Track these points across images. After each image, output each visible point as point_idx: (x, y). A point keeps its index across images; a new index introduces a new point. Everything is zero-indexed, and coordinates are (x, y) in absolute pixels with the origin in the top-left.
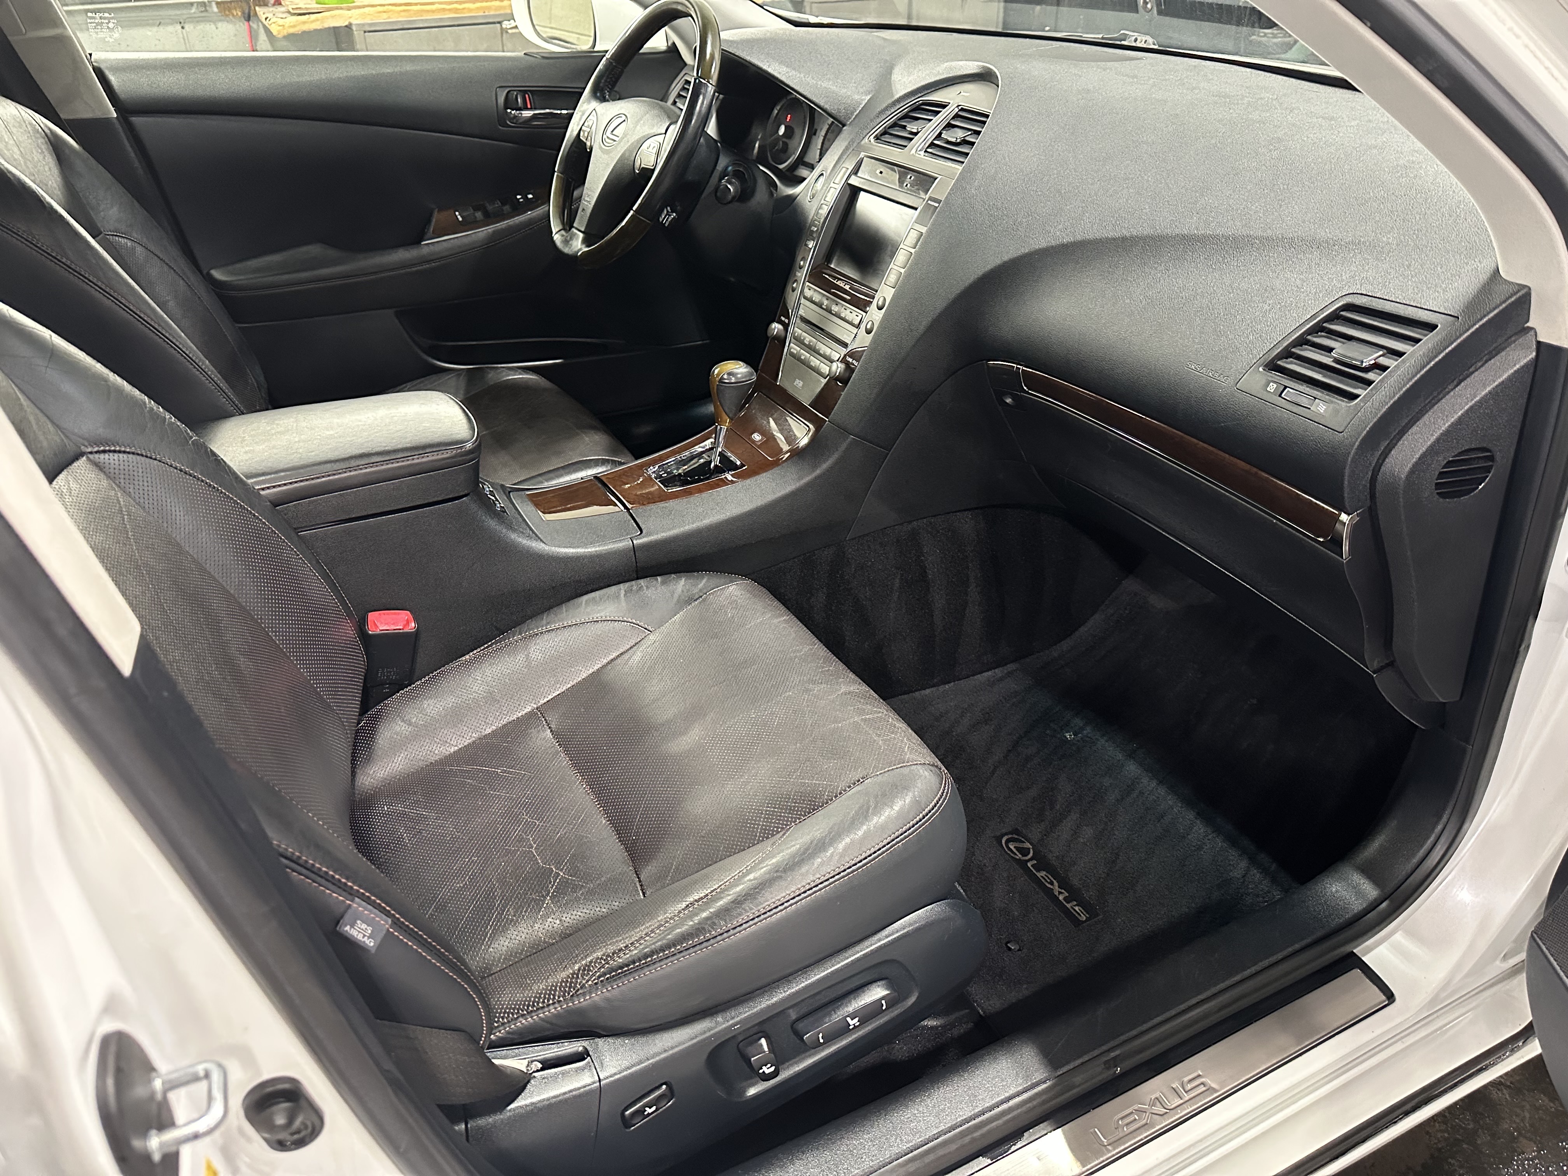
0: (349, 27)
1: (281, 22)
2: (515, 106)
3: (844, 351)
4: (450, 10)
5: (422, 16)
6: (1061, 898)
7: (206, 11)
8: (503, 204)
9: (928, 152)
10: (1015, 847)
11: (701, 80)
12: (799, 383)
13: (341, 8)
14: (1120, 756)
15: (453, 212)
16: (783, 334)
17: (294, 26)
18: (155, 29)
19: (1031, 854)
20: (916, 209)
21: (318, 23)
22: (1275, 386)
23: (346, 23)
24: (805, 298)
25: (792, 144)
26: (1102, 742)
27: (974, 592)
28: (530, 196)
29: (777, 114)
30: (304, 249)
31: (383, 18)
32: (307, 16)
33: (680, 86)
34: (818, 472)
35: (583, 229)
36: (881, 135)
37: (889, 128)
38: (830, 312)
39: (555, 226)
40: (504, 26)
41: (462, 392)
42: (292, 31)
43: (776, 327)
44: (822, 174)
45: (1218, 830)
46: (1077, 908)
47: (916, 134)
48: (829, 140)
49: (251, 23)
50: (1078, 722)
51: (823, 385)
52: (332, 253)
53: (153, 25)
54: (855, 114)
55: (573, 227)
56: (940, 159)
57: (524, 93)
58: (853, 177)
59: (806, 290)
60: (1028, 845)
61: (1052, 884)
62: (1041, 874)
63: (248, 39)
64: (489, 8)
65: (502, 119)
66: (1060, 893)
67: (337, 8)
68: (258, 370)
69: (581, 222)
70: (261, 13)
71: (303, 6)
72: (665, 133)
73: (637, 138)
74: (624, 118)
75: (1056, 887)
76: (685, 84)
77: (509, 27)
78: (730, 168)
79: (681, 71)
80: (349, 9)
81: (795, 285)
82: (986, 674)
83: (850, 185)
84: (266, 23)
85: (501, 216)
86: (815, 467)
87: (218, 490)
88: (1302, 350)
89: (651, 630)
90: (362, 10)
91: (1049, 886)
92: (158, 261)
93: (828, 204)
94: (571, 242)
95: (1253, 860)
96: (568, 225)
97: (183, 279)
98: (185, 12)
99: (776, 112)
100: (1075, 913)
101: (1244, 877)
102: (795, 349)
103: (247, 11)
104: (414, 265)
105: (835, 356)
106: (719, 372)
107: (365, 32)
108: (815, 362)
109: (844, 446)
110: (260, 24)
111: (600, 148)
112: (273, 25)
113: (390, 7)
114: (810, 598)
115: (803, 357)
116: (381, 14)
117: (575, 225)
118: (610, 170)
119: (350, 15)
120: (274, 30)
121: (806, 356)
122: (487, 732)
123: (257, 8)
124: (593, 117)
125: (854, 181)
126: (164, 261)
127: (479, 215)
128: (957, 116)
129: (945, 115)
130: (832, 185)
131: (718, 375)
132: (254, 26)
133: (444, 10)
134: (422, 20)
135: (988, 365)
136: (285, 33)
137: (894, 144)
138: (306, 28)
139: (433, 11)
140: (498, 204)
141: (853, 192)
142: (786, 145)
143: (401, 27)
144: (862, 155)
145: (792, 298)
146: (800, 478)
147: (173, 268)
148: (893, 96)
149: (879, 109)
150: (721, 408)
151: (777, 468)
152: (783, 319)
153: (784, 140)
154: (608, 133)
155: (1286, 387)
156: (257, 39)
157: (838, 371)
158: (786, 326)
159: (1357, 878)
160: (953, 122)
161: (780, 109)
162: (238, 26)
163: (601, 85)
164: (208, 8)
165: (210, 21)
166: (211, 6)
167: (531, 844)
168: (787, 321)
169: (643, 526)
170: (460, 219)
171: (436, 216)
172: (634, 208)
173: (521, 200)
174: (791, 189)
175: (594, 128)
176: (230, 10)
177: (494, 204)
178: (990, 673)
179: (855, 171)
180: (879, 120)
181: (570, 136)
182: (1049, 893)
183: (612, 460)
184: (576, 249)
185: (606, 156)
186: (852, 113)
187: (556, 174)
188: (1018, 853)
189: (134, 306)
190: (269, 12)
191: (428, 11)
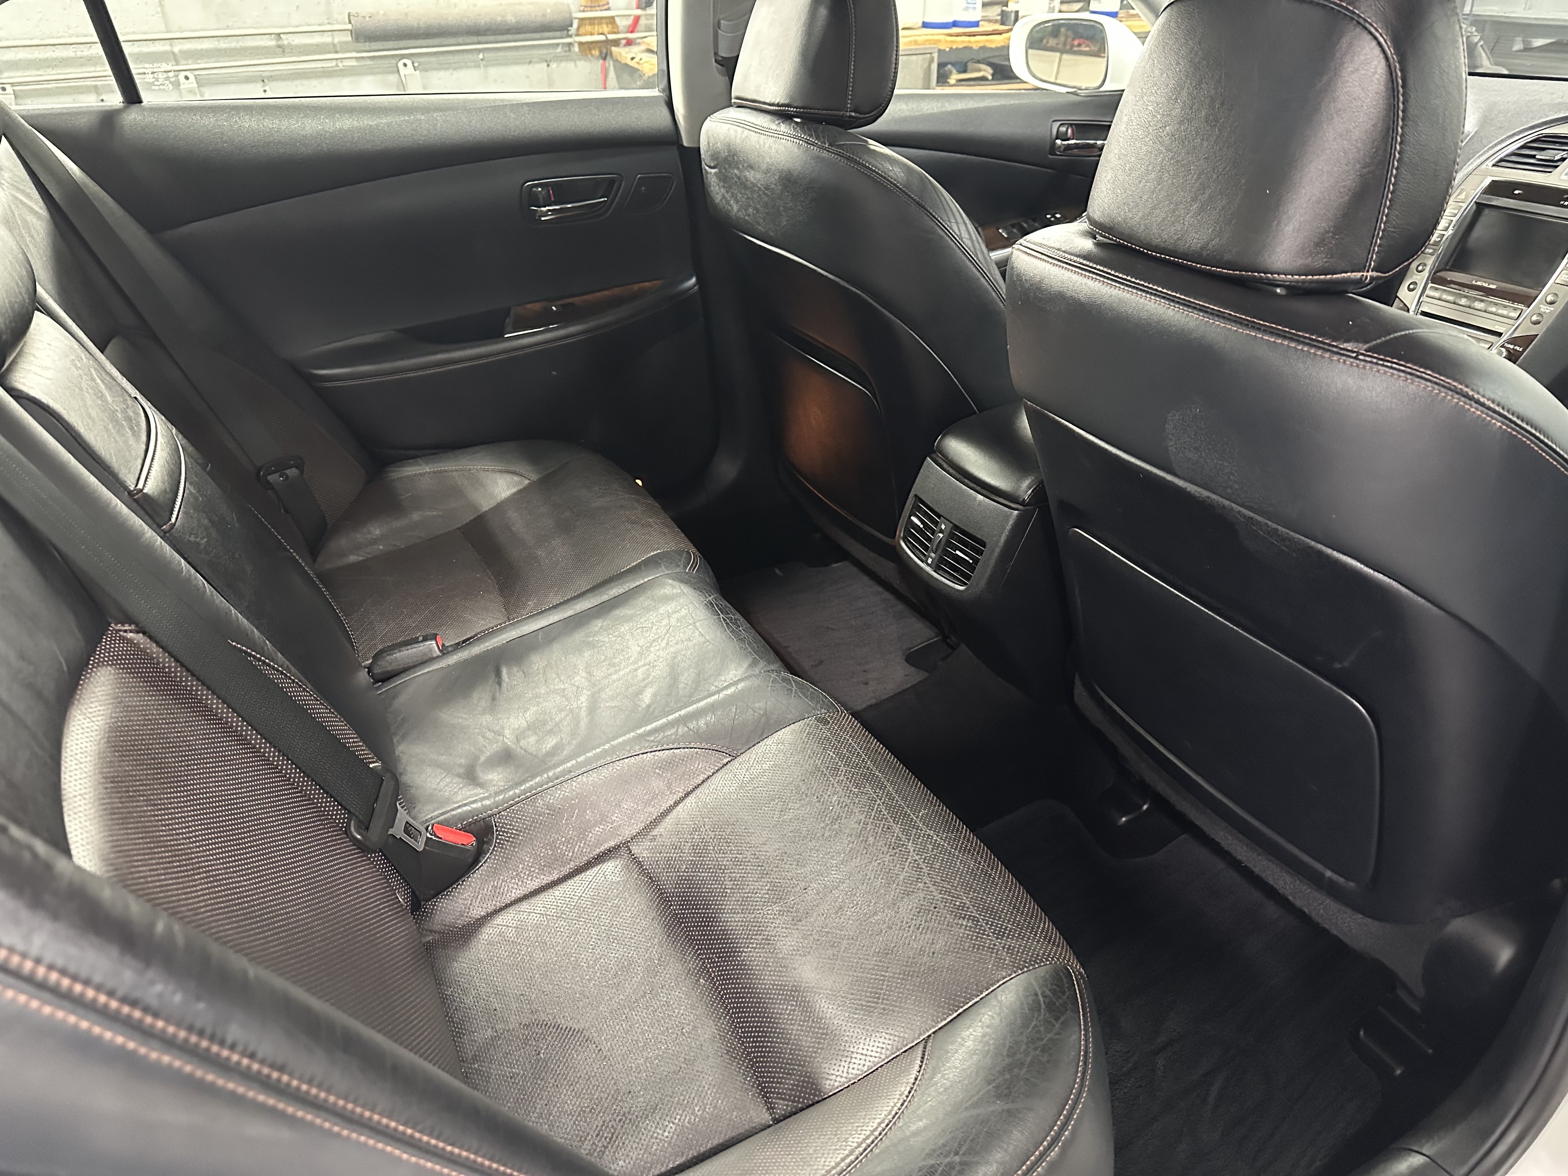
3: (1498, 339)
8: (1034, 222)
15: (995, 229)
18: (526, 67)
24: (1430, 297)
37: (1506, 156)
38: (1471, 308)
47: (1558, 161)
49: (605, 60)
53: (524, 63)
59: (1430, 290)
63: (600, 76)
65: (1052, 148)
70: (616, 51)
81: (1412, 286)
83: (1476, 202)
98: (551, 51)
103: (603, 49)
123: (612, 47)
127: (1016, 231)
137: (1522, 169)
141: (1479, 209)
145: (1408, 298)
149: (1496, 141)
156: (607, 77)
162: (594, 64)
164: (571, 48)
165: (571, 60)
166: (574, 47)
173: (1051, 219)
176: (590, 50)
177: (1028, 223)
180: (1495, 150)
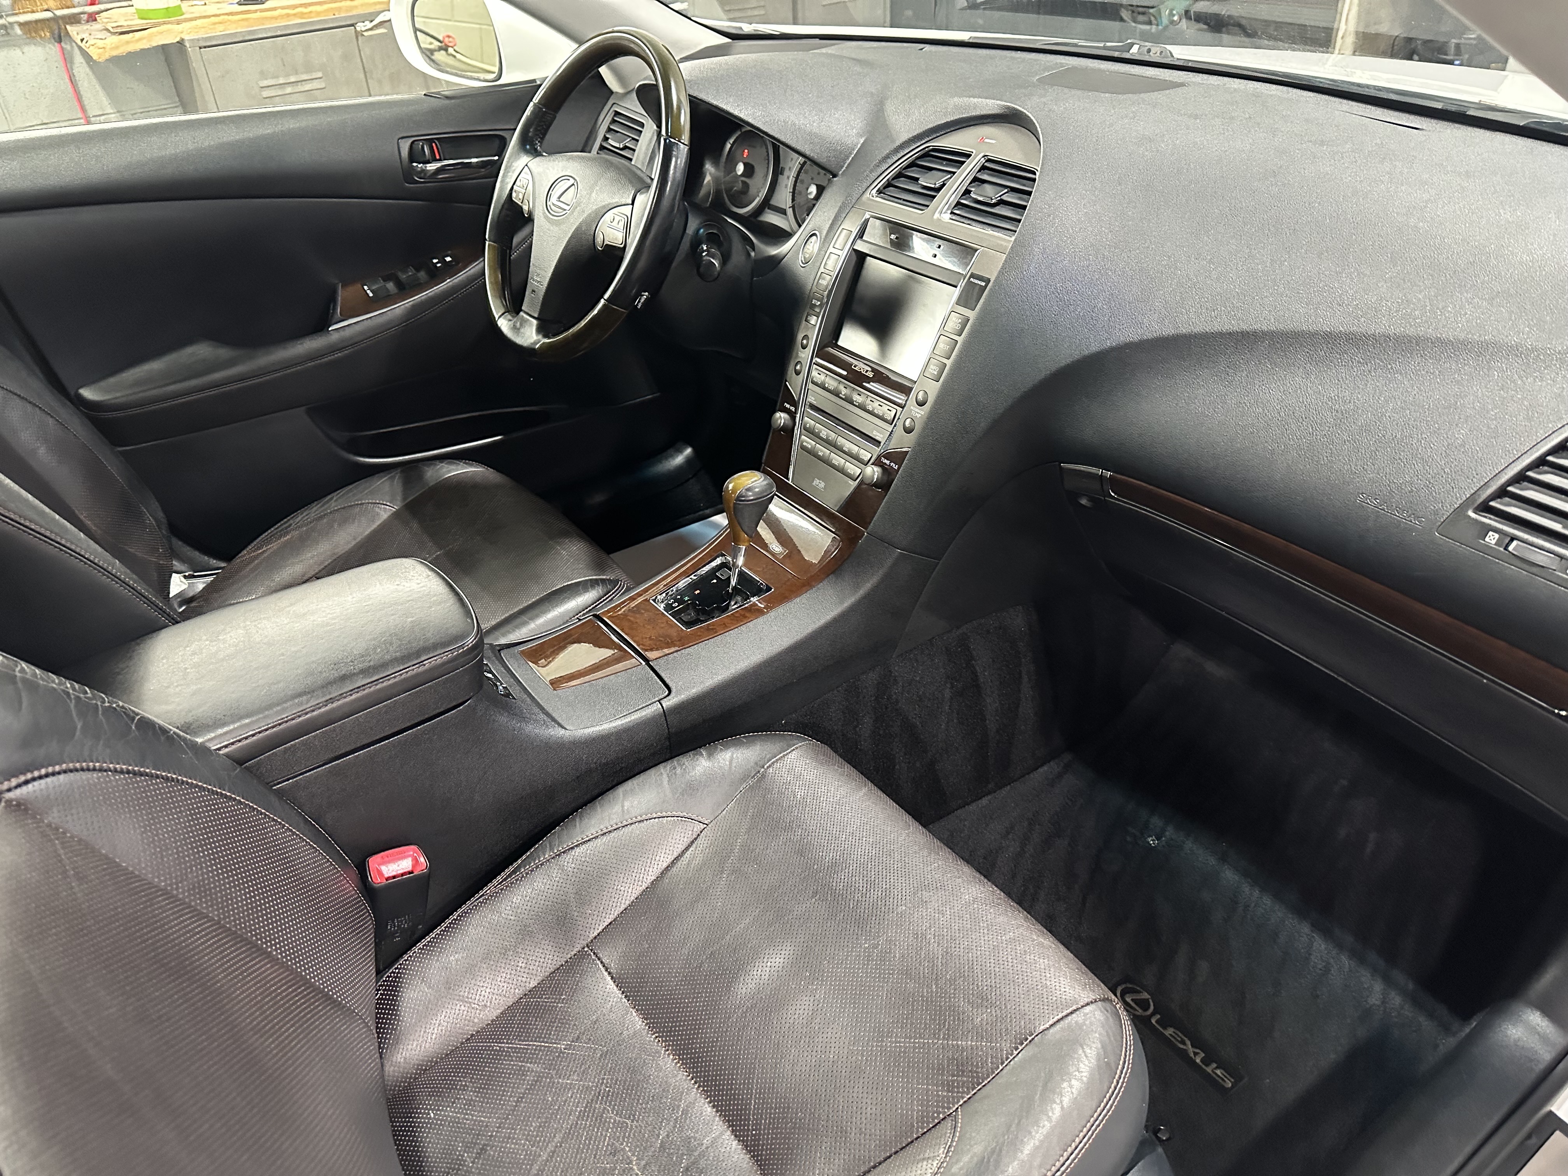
0: (181, 43)
1: (100, 43)
2: (422, 160)
3: (877, 451)
4: (295, 15)
5: (263, 24)
6: (1198, 1061)
7: (8, 34)
8: (418, 270)
9: (955, 214)
10: (1132, 1000)
11: (673, 140)
12: (819, 484)
13: (169, 23)
14: (1212, 861)
15: (360, 286)
16: (790, 423)
17: (117, 47)
19: (1152, 1007)
20: (956, 287)
21: (145, 41)
22: (1497, 536)
23: (178, 39)
24: (813, 382)
25: (753, 183)
26: (1189, 845)
27: (1027, 690)
28: (448, 259)
29: (731, 149)
30: (189, 350)
31: (219, 31)
32: (131, 35)
33: (609, 119)
34: (861, 592)
35: (536, 315)
36: (885, 188)
37: (893, 179)
38: (851, 402)
39: (496, 308)
40: (358, 29)
41: (399, 498)
42: (115, 53)
43: (781, 418)
44: (814, 234)
45: (1340, 946)
46: (1218, 1072)
47: (938, 190)
48: (802, 182)
49: (63, 44)
50: (1156, 822)
51: (852, 489)
52: (224, 353)
54: (848, 162)
55: (521, 310)
56: (974, 223)
57: (430, 142)
58: (859, 241)
59: (814, 373)
60: (1145, 995)
61: (1183, 1043)
62: (1169, 1032)
63: (61, 64)
64: (339, 9)
65: (408, 175)
66: (1196, 1054)
67: (164, 23)
68: (155, 505)
69: (532, 302)
70: (75, 33)
71: (125, 24)
72: (633, 204)
73: (594, 208)
74: (572, 181)
75: (1188, 1047)
76: (615, 115)
77: (363, 29)
78: (702, 230)
79: (608, 100)
80: (178, 23)
81: (798, 367)
82: (1041, 770)
83: (854, 250)
84: (83, 45)
85: (417, 287)
86: (857, 587)
87: (178, 780)
88: (1521, 489)
89: (706, 822)
90: (194, 23)
91: (1182, 1046)
92: (18, 400)
93: (832, 274)
94: (522, 330)
95: (1388, 980)
96: (515, 307)
97: (52, 417)
99: (728, 146)
100: (1217, 1078)
101: (1383, 1002)
102: (809, 443)
103: (56, 32)
104: (322, 356)
105: (866, 456)
106: (733, 487)
107: (200, 48)
108: (838, 460)
109: (889, 562)
110: (74, 44)
111: (546, 217)
112: (92, 48)
113: (226, 17)
114: (857, 726)
115: (820, 454)
116: (217, 26)
117: (523, 308)
118: (564, 245)
119: (180, 30)
120: (94, 53)
121: (824, 453)
122: (532, 985)
123: (68, 27)
124: (526, 175)
125: (860, 246)
126: (26, 400)
127: (390, 286)
128: (983, 168)
129: (970, 168)
130: (831, 249)
131: (734, 491)
132: (67, 47)
133: (288, 15)
134: (265, 29)
135: (1061, 467)
136: (107, 56)
137: (904, 200)
138: (132, 48)
139: (276, 18)
140: (411, 272)
141: (860, 258)
142: (746, 185)
143: (241, 39)
144: (867, 216)
145: (794, 384)
146: (841, 602)
147: (37, 406)
148: (893, 141)
149: (879, 157)
150: (739, 528)
151: (810, 591)
152: (788, 406)
153: (743, 179)
154: (554, 199)
155: (1512, 539)
156: (72, 62)
157: (876, 477)
158: (793, 415)
159: (1535, 1018)
160: (980, 176)
161: (734, 142)
162: (47, 48)
163: (530, 134)
164: (9, 31)
165: (14, 46)
166: (13, 29)
167: (628, 1158)
168: (793, 409)
169: (670, 684)
170: (371, 295)
171: (341, 294)
172: (606, 296)
173: (439, 265)
174: (774, 248)
175: (530, 187)
176: (36, 30)
177: (407, 272)
178: (1045, 768)
179: (861, 235)
180: (880, 170)
181: (499, 197)
182: (1184, 1054)
183: (601, 580)
184: (532, 341)
185: (555, 229)
186: (844, 161)
187: (487, 243)
188: (1137, 1008)
189: (15, 513)
190: (84, 32)
191: (272, 18)
